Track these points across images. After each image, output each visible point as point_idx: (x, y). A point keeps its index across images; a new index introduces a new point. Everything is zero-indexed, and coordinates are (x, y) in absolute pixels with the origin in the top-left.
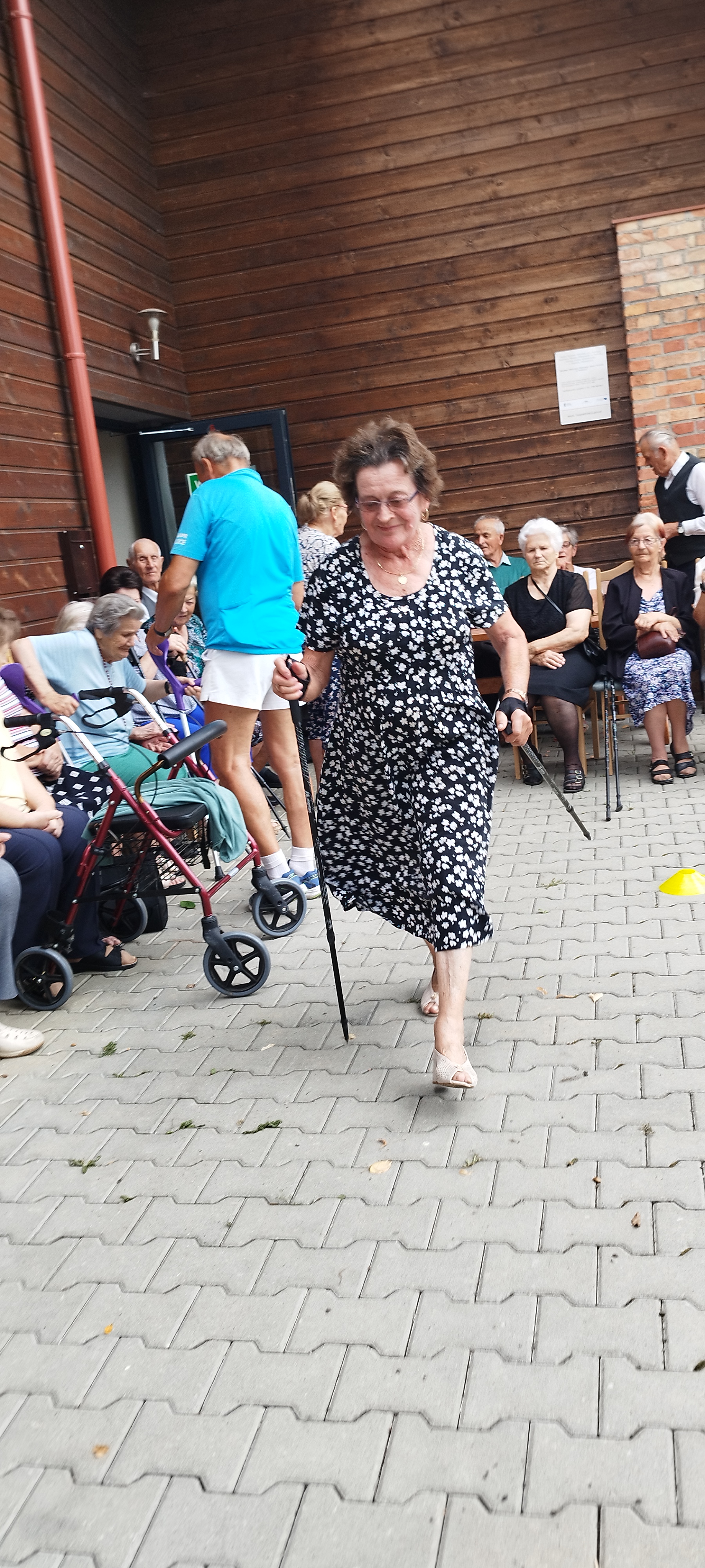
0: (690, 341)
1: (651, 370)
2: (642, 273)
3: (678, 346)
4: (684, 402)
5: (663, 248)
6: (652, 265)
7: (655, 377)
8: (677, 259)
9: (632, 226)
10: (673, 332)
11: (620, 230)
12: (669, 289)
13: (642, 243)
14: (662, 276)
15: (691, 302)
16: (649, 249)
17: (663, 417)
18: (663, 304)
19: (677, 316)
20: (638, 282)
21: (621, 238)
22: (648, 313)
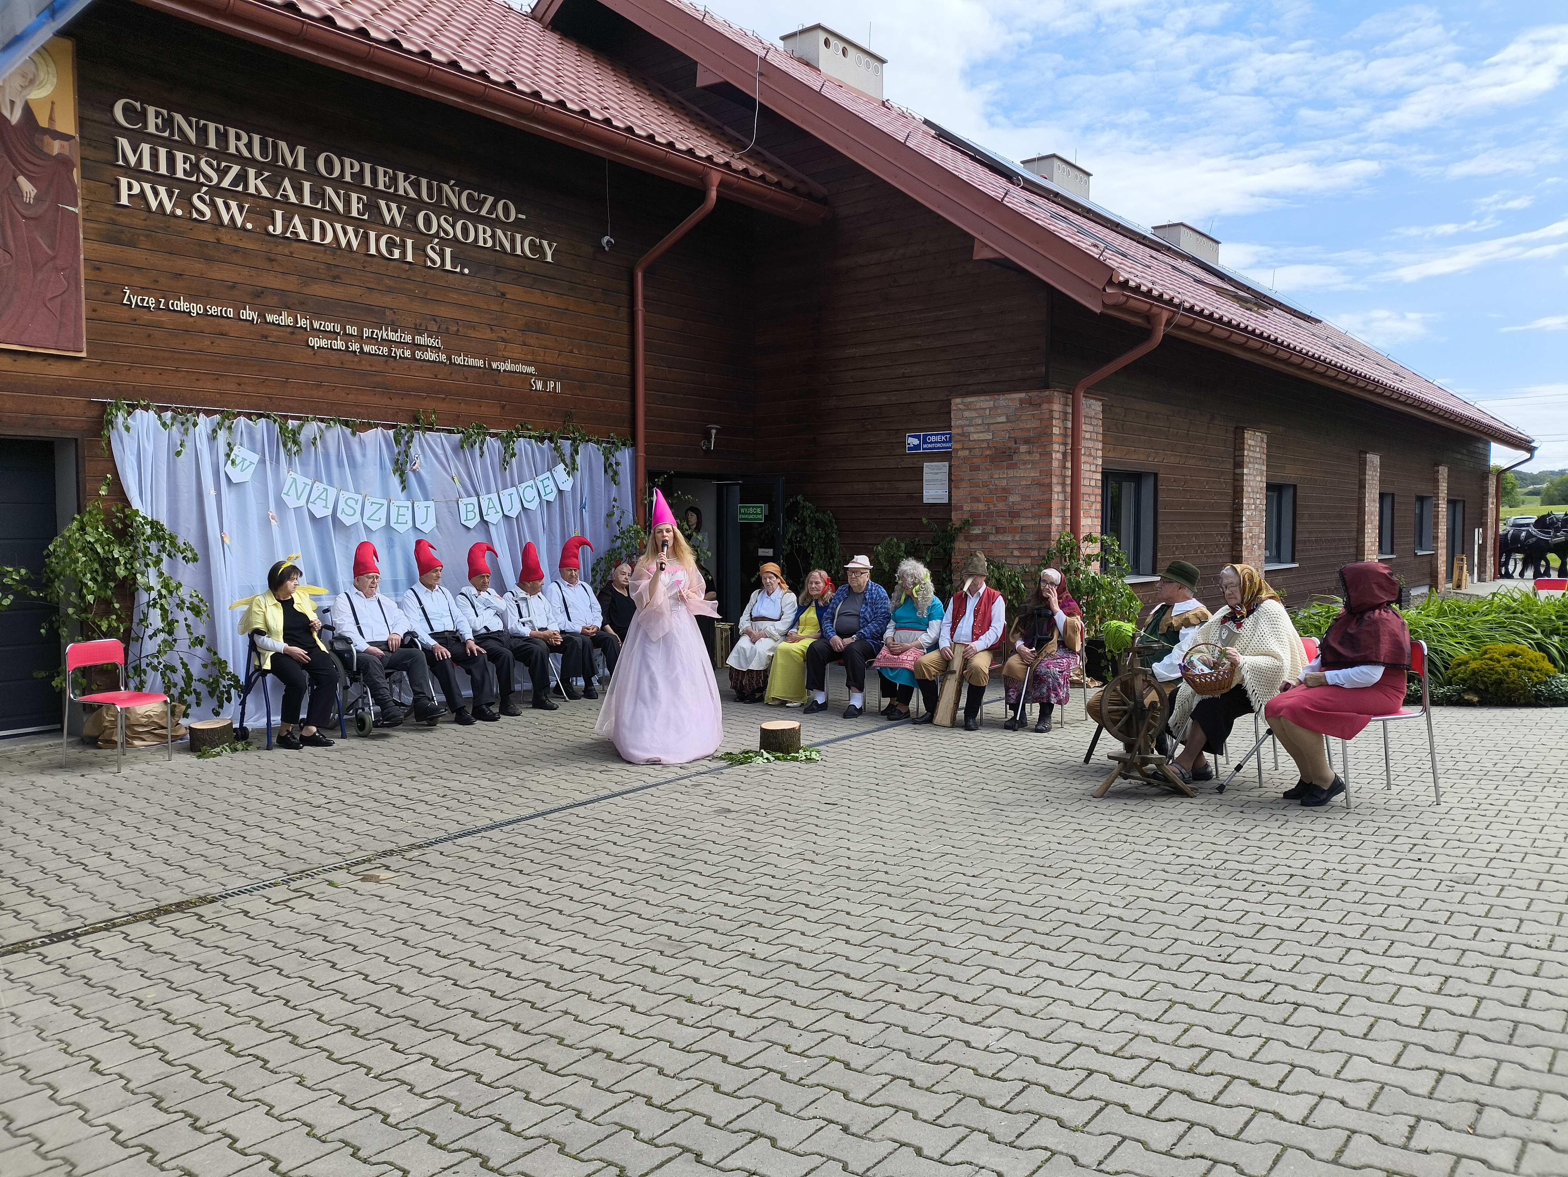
0: (982, 467)
1: (962, 480)
2: (962, 426)
3: (977, 468)
4: (977, 500)
5: (974, 414)
6: (967, 423)
7: (964, 484)
8: (980, 422)
9: (958, 400)
10: (975, 460)
11: (953, 401)
12: (975, 437)
13: (964, 410)
14: (972, 429)
15: (985, 445)
16: (967, 414)
17: (966, 508)
18: (971, 445)
19: (977, 452)
20: (960, 431)
21: (953, 408)
22: (963, 449)
